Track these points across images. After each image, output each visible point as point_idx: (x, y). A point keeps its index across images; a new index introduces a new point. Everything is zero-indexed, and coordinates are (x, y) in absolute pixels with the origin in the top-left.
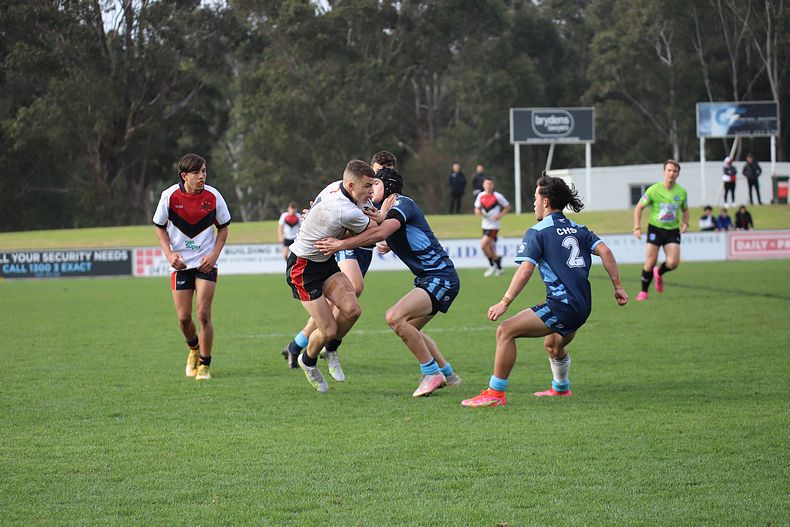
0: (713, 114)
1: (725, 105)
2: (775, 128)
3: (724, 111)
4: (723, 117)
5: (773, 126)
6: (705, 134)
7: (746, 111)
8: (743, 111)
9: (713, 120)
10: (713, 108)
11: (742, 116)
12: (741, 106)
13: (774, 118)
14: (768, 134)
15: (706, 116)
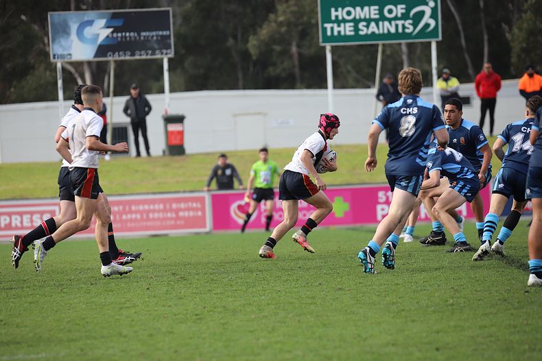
0: (74, 28)
1: (90, 15)
2: (168, 47)
3: (90, 23)
4: (88, 31)
5: (163, 43)
6: (62, 56)
7: (122, 23)
8: (119, 23)
9: (74, 36)
10: (73, 19)
11: (116, 30)
12: (114, 16)
13: (165, 33)
14: (158, 56)
15: (64, 30)
